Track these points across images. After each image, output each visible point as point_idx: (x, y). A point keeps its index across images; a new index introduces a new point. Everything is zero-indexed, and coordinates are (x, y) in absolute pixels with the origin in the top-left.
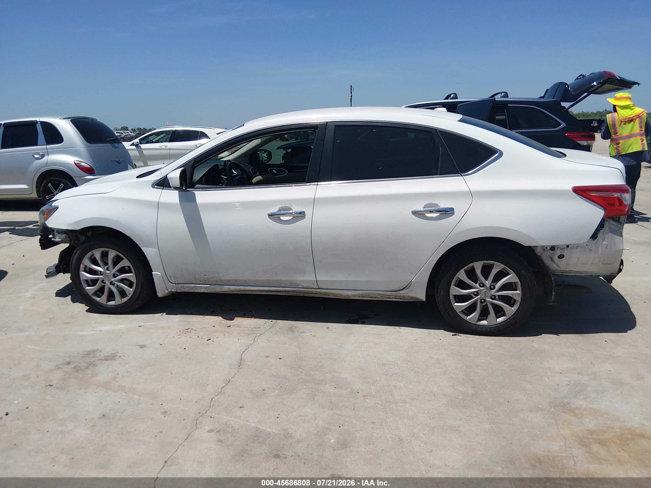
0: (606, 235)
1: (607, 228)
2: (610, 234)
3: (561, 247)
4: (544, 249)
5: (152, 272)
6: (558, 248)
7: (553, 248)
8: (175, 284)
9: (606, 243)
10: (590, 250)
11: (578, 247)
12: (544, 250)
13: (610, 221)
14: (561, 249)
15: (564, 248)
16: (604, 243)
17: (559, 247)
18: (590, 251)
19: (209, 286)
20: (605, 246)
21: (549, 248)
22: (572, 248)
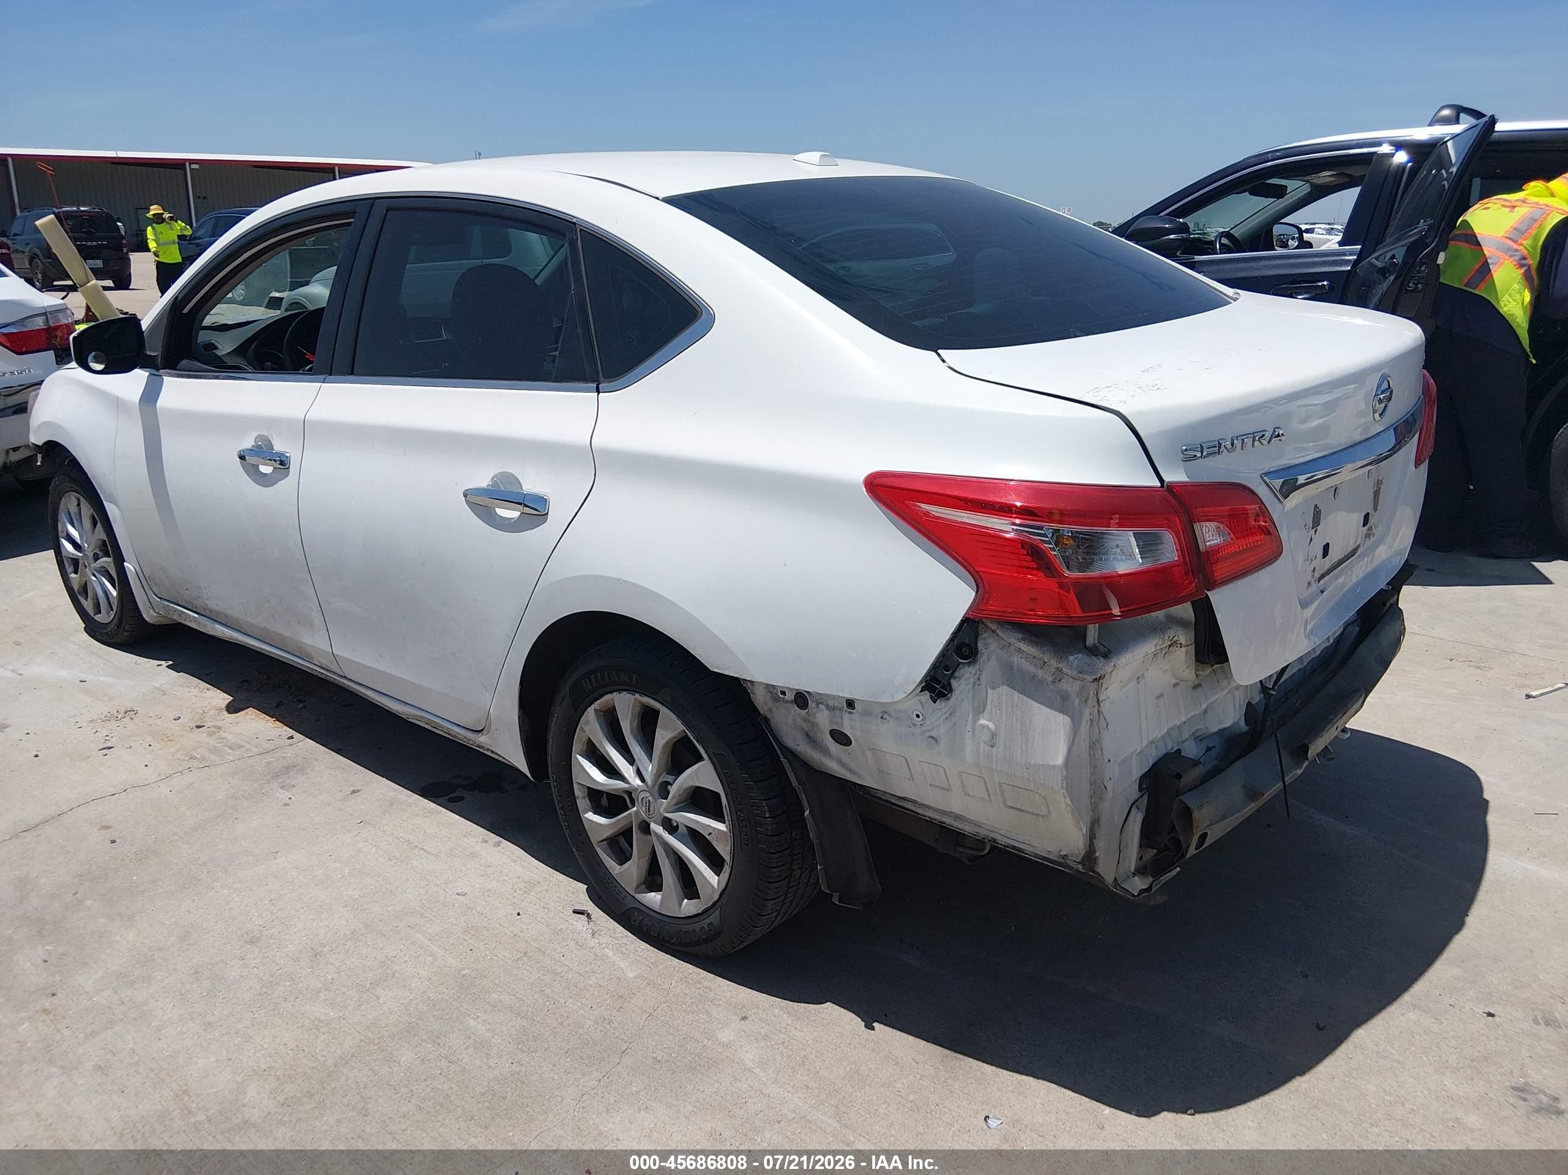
0: (990, 691)
1: (993, 663)
2: (1005, 689)
3: (831, 703)
4: (776, 694)
5: (124, 561)
6: (818, 704)
7: (801, 699)
8: (160, 598)
9: (991, 726)
10: (932, 737)
11: (885, 716)
12: (776, 699)
13: (1005, 637)
14: (827, 707)
15: (841, 709)
16: (982, 722)
17: (822, 700)
18: (931, 740)
19: (196, 616)
20: (986, 737)
21: (790, 696)
22: (867, 713)
